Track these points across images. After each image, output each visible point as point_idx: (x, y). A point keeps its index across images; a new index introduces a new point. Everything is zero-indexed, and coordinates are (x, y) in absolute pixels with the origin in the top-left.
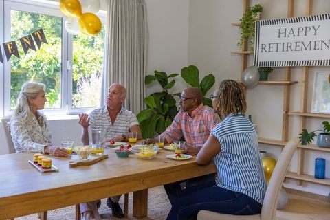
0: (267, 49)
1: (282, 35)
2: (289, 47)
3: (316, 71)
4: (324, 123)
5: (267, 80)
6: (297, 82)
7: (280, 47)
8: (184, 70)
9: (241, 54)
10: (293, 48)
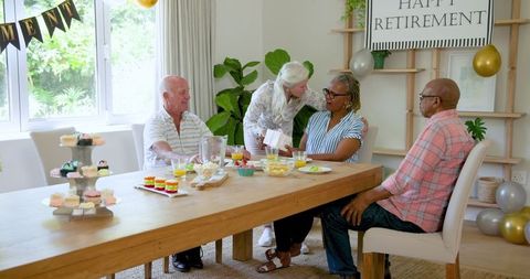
0: (384, 24)
1: (405, 6)
2: (415, 21)
3: (450, 53)
4: (467, 123)
5: (382, 68)
6: (423, 70)
7: (403, 21)
8: (269, 56)
9: (343, 33)
10: (421, 22)
